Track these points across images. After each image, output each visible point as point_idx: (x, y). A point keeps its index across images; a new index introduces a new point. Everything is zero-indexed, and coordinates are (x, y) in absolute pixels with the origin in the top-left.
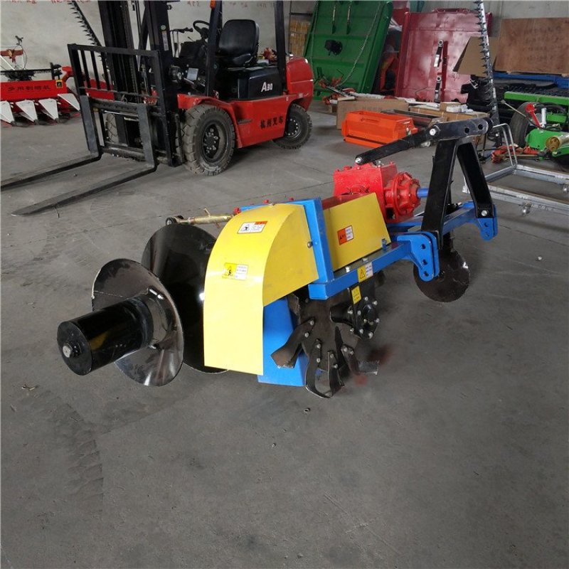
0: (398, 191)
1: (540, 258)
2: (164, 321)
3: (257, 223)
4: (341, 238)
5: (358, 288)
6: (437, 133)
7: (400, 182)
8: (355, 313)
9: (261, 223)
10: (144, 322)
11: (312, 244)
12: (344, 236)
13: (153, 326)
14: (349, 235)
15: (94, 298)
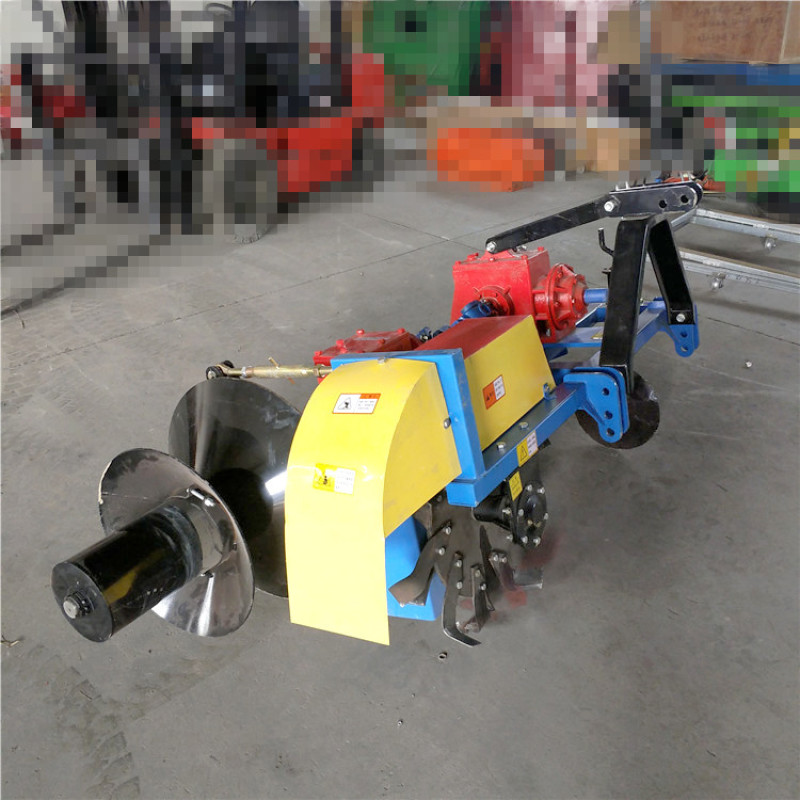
0: (556, 295)
1: (749, 365)
2: (218, 539)
3: (364, 396)
4: (488, 399)
5: (517, 475)
6: (615, 207)
7: (558, 281)
8: (514, 513)
9: (370, 396)
10: (188, 546)
11: (450, 421)
12: (492, 393)
13: (201, 551)
14: (499, 391)
15: (102, 502)
